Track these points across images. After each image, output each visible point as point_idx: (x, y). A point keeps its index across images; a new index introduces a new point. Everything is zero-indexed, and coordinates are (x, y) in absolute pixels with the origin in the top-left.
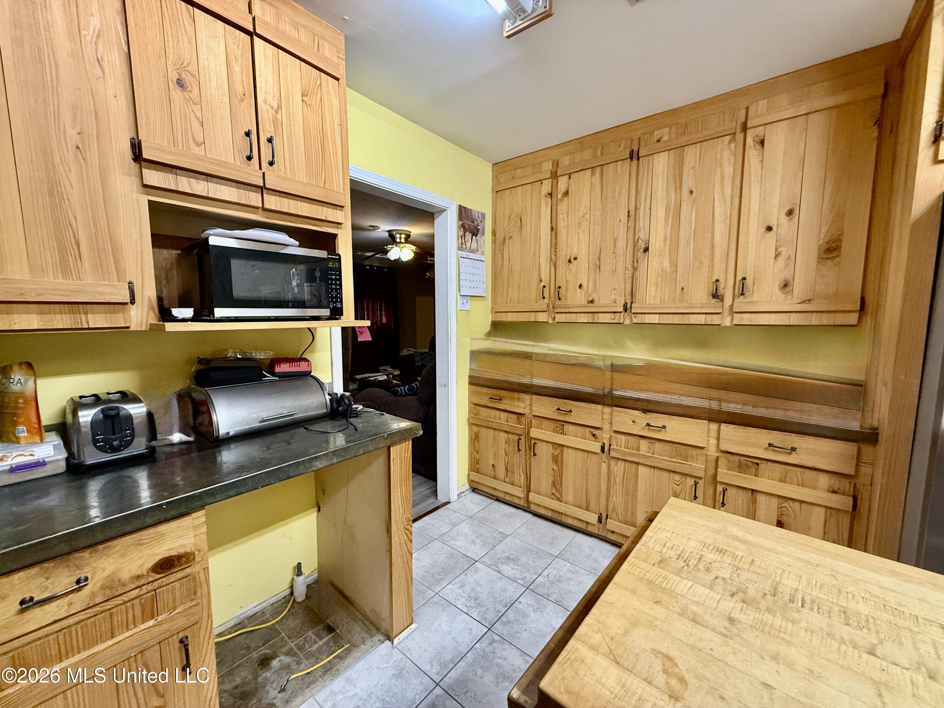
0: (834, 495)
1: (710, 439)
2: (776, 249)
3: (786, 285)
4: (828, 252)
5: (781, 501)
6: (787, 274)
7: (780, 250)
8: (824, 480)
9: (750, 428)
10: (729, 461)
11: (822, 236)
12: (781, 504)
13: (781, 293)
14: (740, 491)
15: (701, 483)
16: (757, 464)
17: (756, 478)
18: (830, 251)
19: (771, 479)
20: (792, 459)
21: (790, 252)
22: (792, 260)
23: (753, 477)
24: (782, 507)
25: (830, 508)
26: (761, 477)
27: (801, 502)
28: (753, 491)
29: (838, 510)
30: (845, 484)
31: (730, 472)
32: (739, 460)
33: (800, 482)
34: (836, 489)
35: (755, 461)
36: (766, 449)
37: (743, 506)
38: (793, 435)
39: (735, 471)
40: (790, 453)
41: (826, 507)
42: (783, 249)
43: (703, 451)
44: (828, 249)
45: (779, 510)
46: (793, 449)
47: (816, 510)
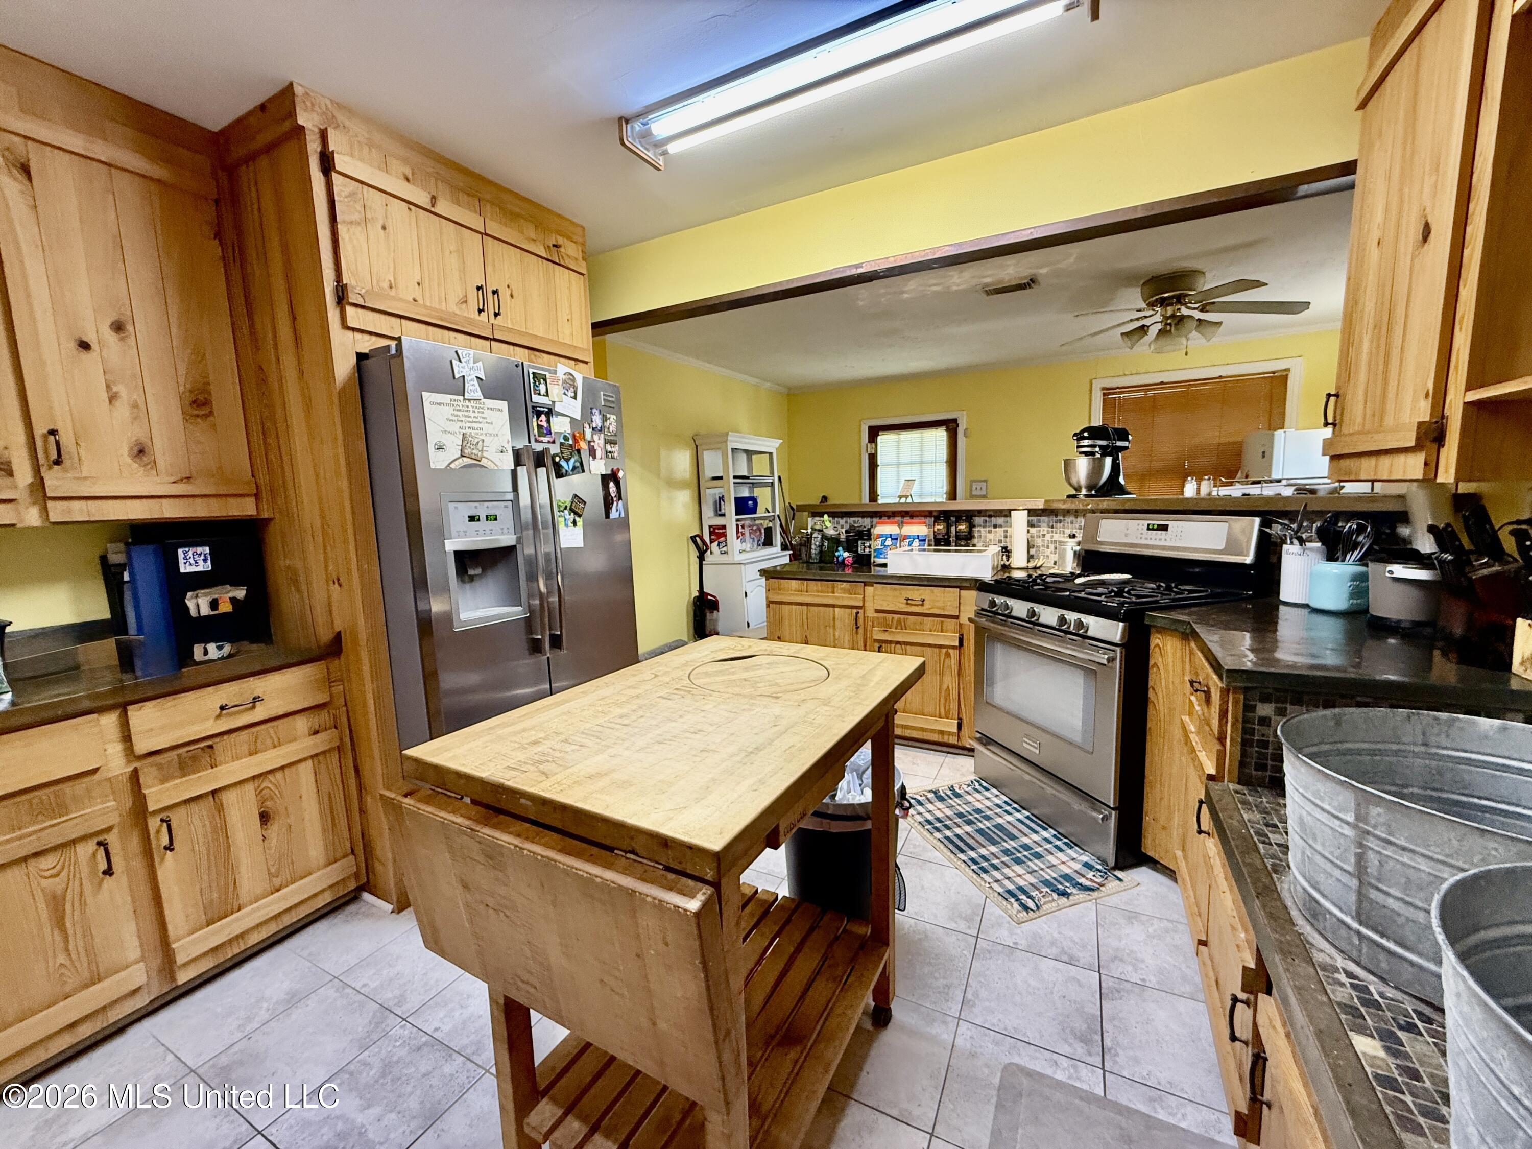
0: (318, 736)
1: (107, 746)
2: (108, 387)
3: (141, 452)
4: (194, 406)
5: (256, 783)
6: (138, 432)
7: (115, 389)
8: (301, 724)
9: (182, 695)
10: (160, 767)
11: (181, 381)
12: (259, 786)
13: (135, 466)
14: (193, 805)
15: (112, 839)
16: (211, 747)
17: (215, 769)
18: (198, 406)
19: (238, 759)
20: (260, 713)
21: (135, 396)
22: (139, 411)
23: (210, 770)
24: (261, 791)
25: (317, 755)
26: (220, 765)
27: (282, 768)
28: (214, 793)
29: (324, 753)
30: (324, 717)
31: (167, 785)
32: (179, 756)
33: (276, 742)
34: (317, 727)
35: (202, 745)
36: (219, 716)
37: (204, 826)
38: (252, 679)
39: (178, 777)
40: (254, 707)
41: (312, 757)
42: (120, 388)
43: (96, 777)
44: (194, 402)
45: (259, 797)
46: (256, 699)
47: (302, 766)
